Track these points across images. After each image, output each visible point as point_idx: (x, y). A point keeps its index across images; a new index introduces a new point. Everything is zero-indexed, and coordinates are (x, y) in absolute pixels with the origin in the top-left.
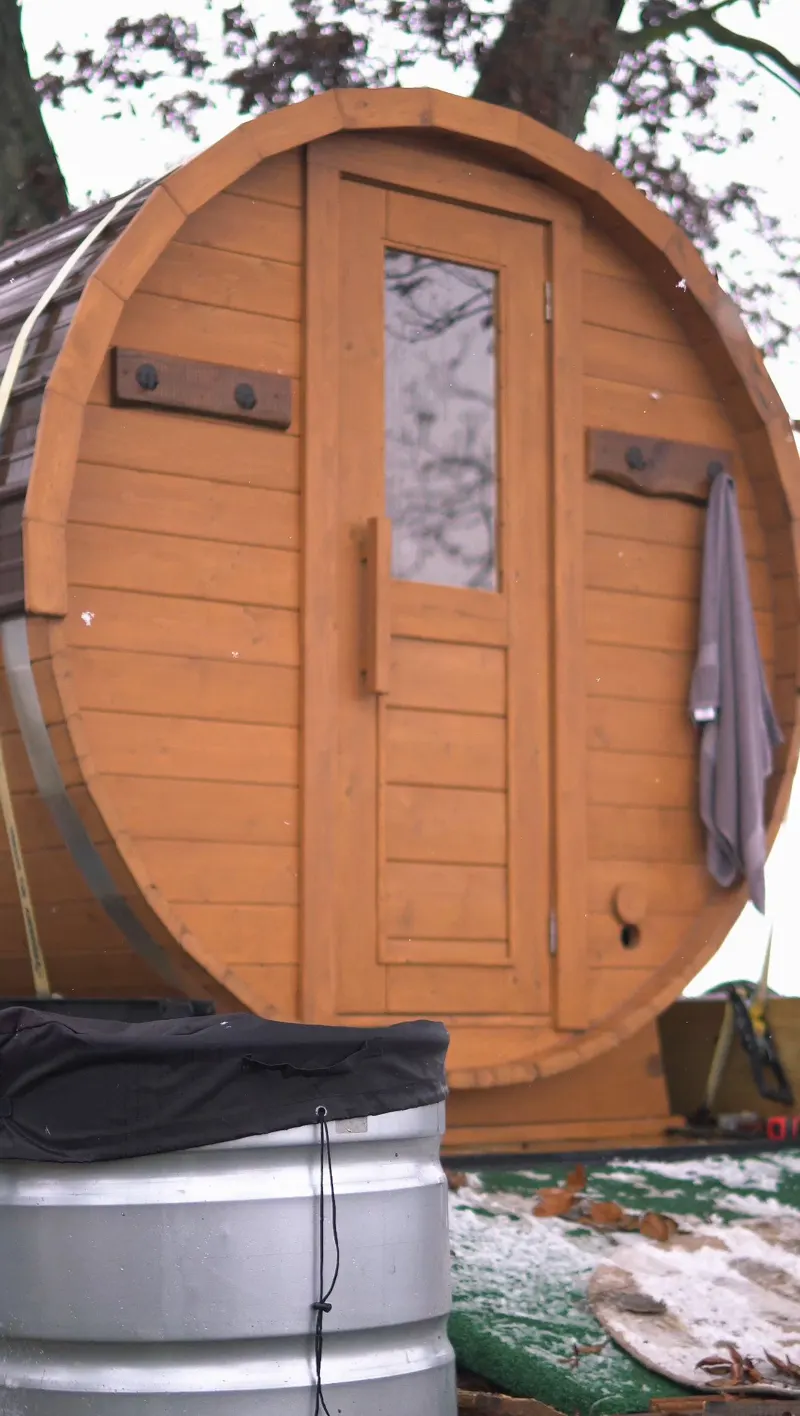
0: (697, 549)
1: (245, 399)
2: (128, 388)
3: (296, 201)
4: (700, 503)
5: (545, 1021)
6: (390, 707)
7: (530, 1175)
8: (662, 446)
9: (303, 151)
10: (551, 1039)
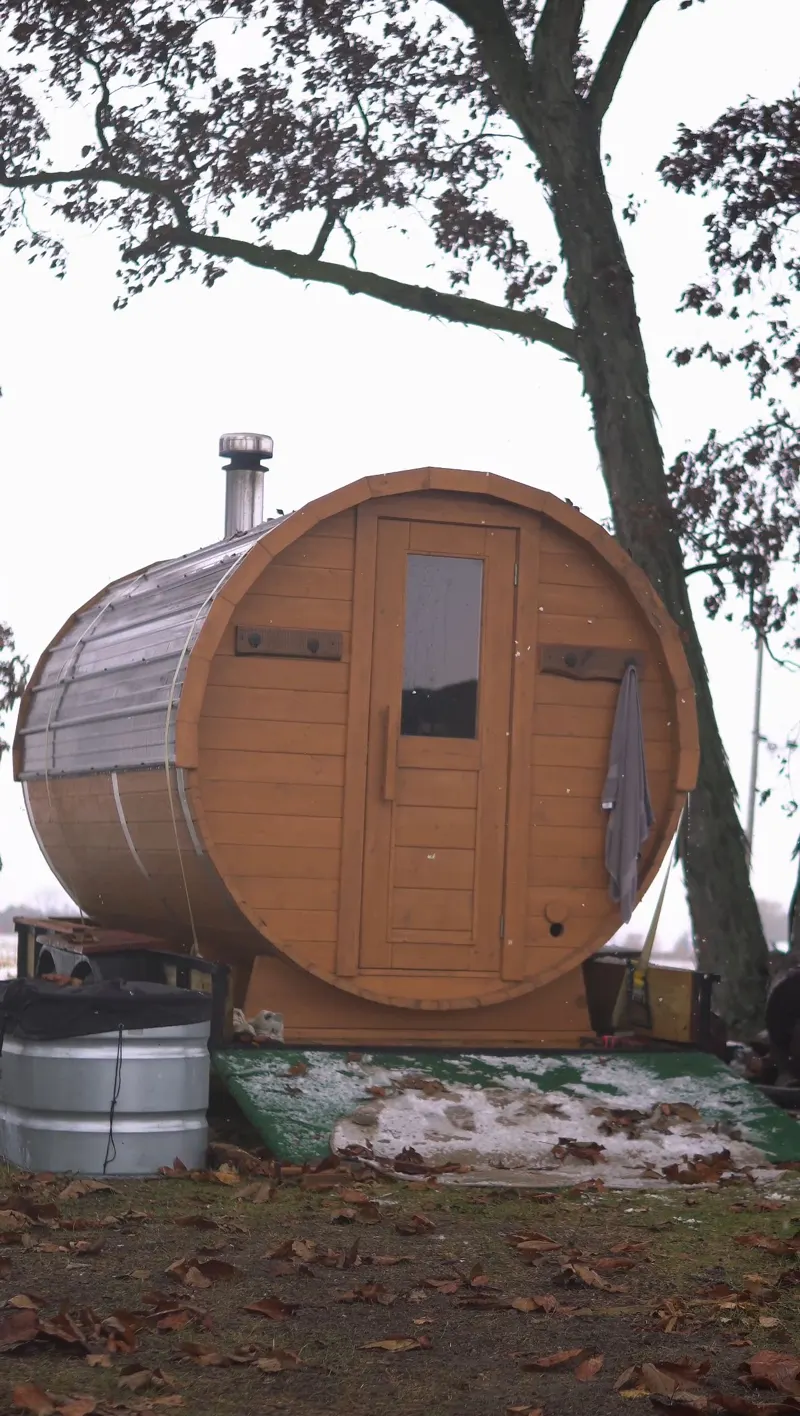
0: (613, 708)
1: (313, 646)
2: (245, 647)
3: (352, 536)
4: (618, 682)
5: (496, 975)
6: (399, 806)
7: (406, 1058)
8: (589, 652)
9: (355, 508)
10: (500, 985)
